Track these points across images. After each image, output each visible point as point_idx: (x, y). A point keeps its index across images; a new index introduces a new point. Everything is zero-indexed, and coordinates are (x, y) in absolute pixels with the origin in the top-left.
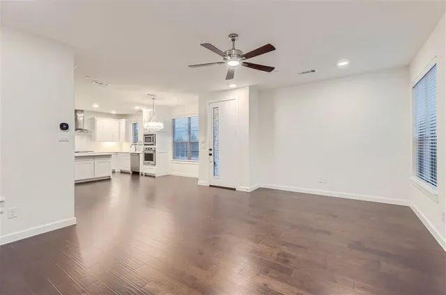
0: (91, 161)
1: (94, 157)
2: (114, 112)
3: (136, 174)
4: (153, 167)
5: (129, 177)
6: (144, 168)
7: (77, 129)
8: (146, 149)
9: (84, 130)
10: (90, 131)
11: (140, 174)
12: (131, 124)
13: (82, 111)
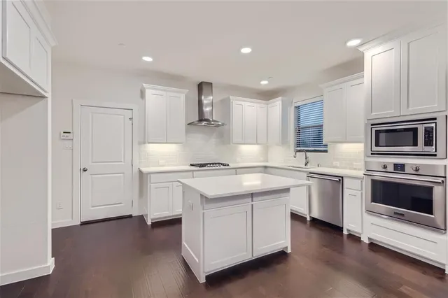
2: (264, 83)
6: (369, 223)
7: (201, 120)
8: (385, 167)
9: (214, 121)
10: (223, 125)
11: (345, 232)
12: (293, 108)
13: (210, 84)
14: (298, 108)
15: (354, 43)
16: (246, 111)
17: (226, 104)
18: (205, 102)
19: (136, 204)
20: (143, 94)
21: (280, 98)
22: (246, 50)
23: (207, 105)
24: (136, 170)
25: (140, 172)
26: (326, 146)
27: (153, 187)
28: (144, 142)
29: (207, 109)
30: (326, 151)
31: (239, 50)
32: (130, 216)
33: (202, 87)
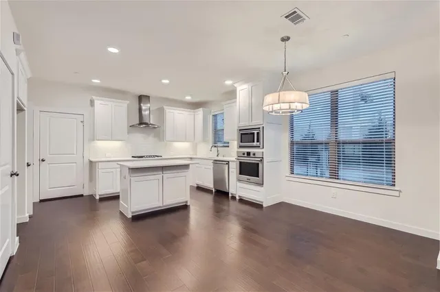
0: (159, 176)
1: (163, 168)
2: (188, 98)
3: (221, 194)
4: (258, 188)
5: (209, 199)
6: (239, 187)
7: (141, 123)
8: (244, 154)
9: (151, 124)
10: (158, 127)
11: (230, 195)
12: (211, 116)
13: (148, 97)
14: (215, 116)
15: (229, 82)
16: (177, 117)
17: (161, 111)
18: (143, 108)
19: (86, 186)
20: (92, 103)
21: (201, 109)
22: (166, 81)
23: (145, 110)
24: (86, 160)
25: (91, 162)
26: (228, 143)
27: (100, 172)
28: (93, 139)
29: (145, 113)
30: (228, 146)
31: (161, 80)
32: (82, 196)
33: (142, 98)
